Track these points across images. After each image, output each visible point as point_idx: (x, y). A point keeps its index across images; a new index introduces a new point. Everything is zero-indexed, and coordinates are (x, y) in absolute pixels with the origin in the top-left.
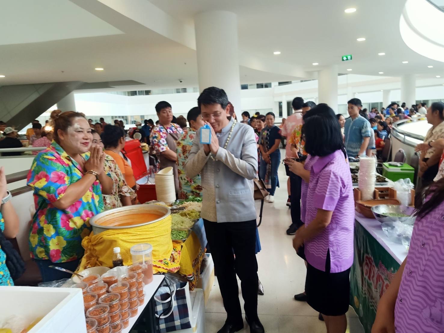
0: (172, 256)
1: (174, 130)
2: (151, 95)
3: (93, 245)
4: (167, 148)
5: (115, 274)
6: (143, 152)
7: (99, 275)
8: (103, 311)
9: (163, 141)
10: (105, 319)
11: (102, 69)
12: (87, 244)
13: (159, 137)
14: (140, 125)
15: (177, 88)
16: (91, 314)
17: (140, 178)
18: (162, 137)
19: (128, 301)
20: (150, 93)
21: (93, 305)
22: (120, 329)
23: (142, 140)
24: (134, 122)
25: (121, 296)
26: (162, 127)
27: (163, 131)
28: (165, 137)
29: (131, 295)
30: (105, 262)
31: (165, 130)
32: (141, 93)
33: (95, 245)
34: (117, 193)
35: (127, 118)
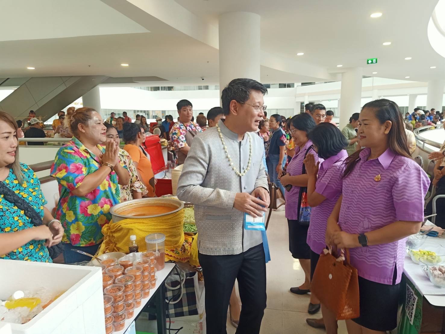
0: (183, 247)
1: (193, 128)
2: (173, 90)
3: (112, 232)
4: (185, 145)
5: (131, 258)
6: (162, 147)
7: (116, 259)
8: (119, 290)
9: (182, 138)
10: (120, 297)
11: (127, 65)
12: (106, 231)
13: (179, 134)
14: (161, 120)
15: (199, 85)
16: (108, 292)
17: (158, 172)
18: (181, 134)
19: (142, 283)
20: (172, 89)
21: (110, 284)
22: (133, 308)
23: (162, 136)
24: (155, 117)
25: (135, 278)
26: (182, 124)
27: (182, 128)
28: (184, 134)
29: (144, 278)
30: (123, 248)
31: (184, 127)
32: (164, 89)
33: (114, 232)
34: (129, 187)
35: (148, 112)
